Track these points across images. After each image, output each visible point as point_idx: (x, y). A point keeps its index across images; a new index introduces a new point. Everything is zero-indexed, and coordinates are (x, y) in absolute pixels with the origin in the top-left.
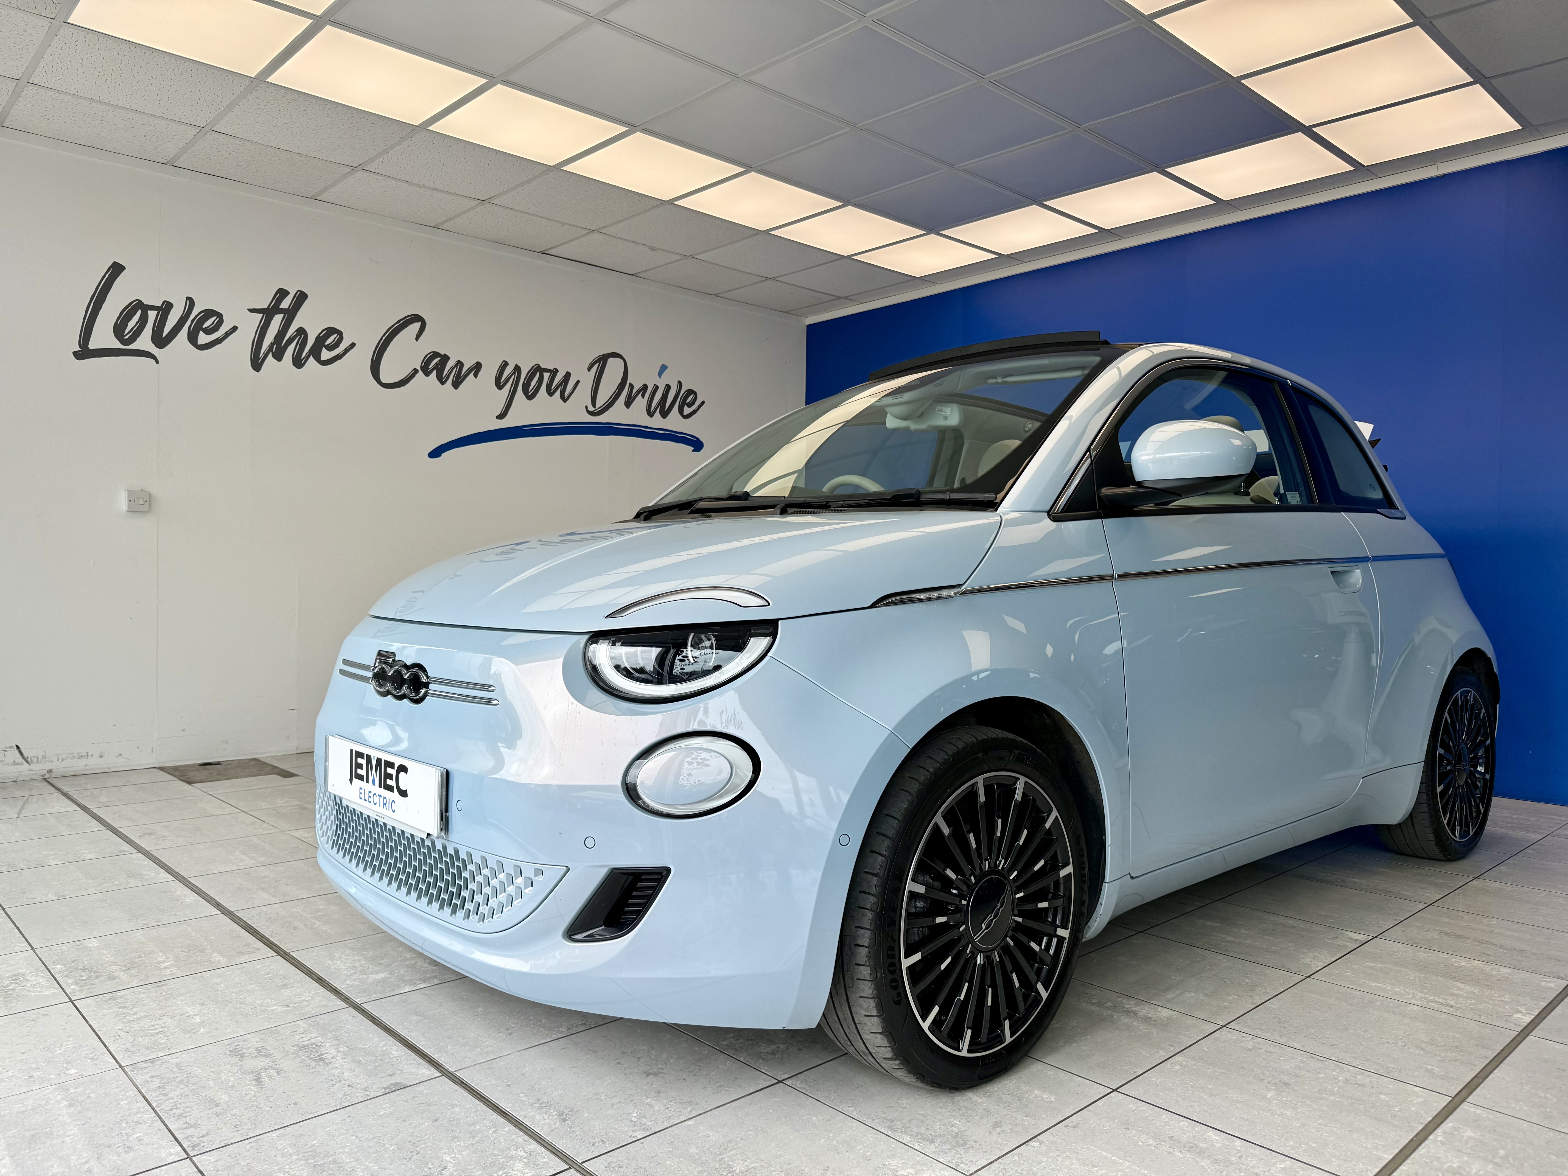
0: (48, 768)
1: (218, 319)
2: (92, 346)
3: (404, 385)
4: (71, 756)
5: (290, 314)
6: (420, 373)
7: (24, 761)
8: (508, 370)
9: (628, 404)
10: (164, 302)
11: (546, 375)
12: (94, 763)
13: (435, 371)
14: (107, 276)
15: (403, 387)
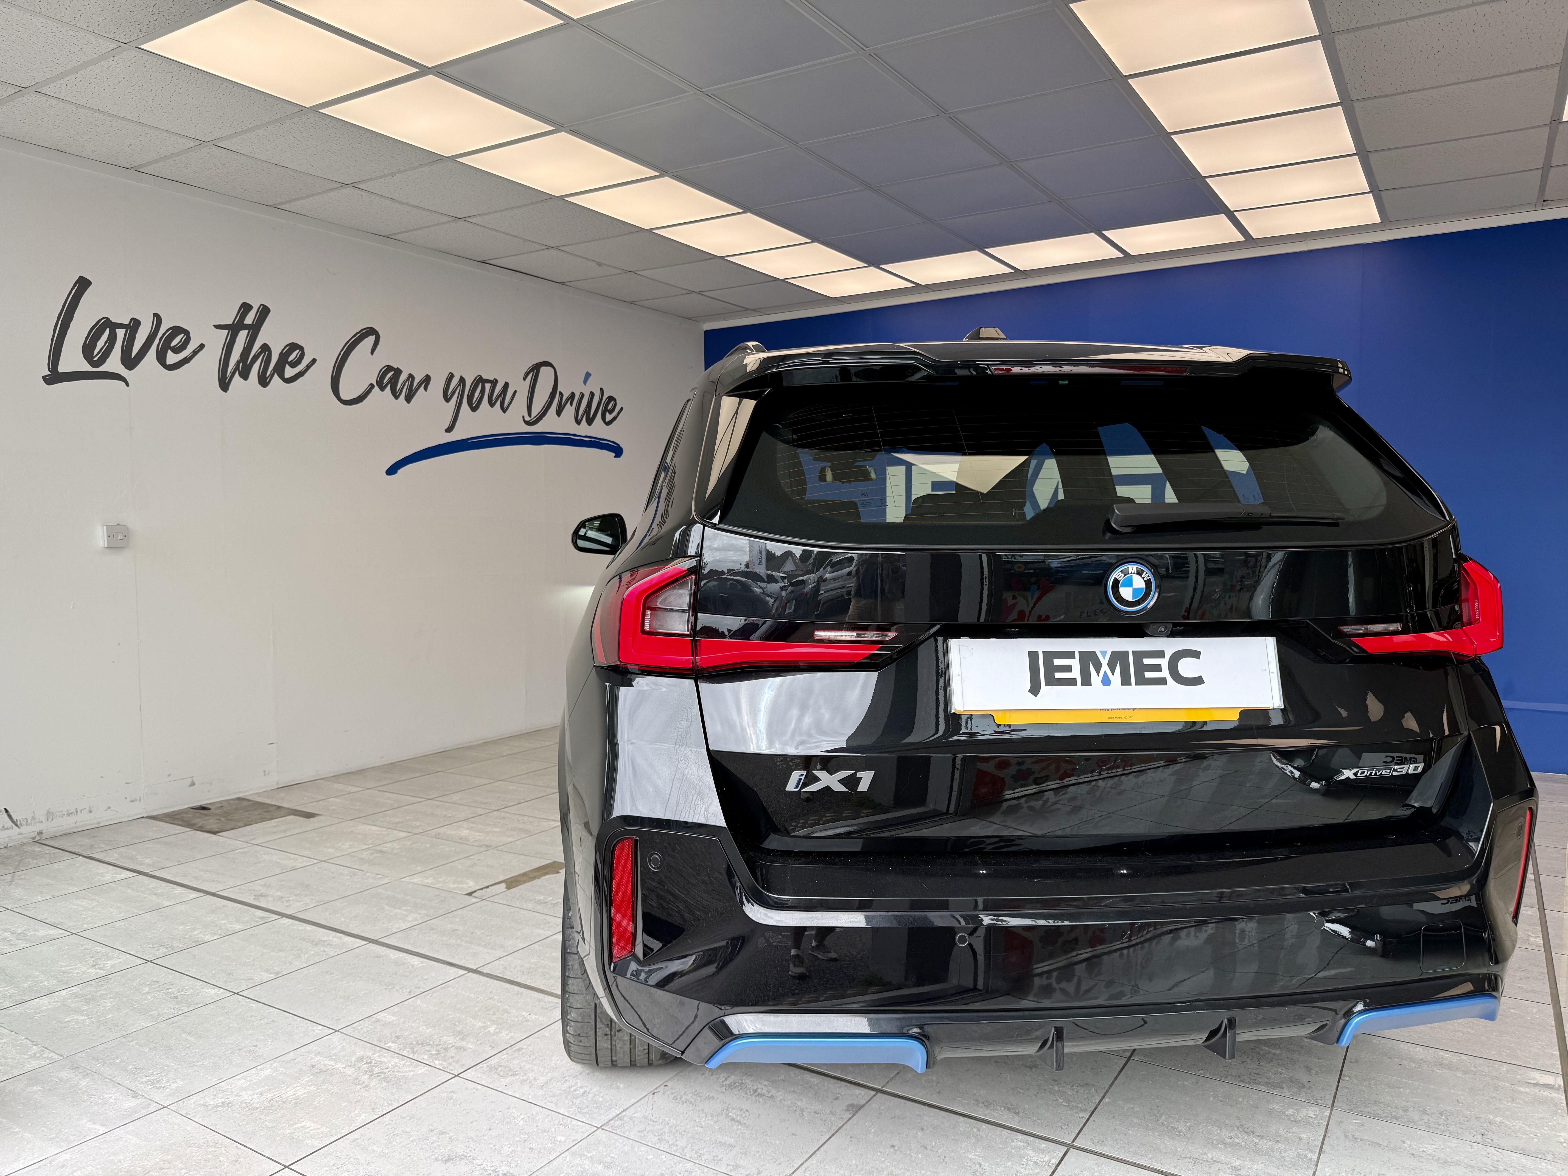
0: (38, 830)
1: (185, 337)
2: (62, 369)
3: (362, 401)
4: (60, 814)
5: (255, 329)
6: (376, 387)
7: (13, 825)
8: (455, 382)
9: (559, 413)
10: (132, 319)
11: (488, 386)
12: (84, 820)
13: (390, 385)
14: (73, 291)
15: (361, 403)
